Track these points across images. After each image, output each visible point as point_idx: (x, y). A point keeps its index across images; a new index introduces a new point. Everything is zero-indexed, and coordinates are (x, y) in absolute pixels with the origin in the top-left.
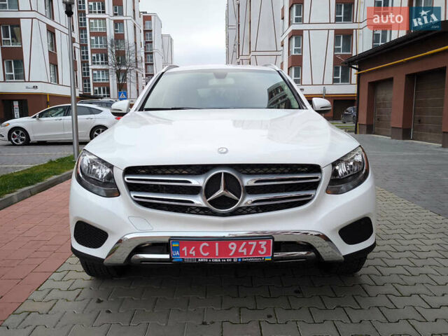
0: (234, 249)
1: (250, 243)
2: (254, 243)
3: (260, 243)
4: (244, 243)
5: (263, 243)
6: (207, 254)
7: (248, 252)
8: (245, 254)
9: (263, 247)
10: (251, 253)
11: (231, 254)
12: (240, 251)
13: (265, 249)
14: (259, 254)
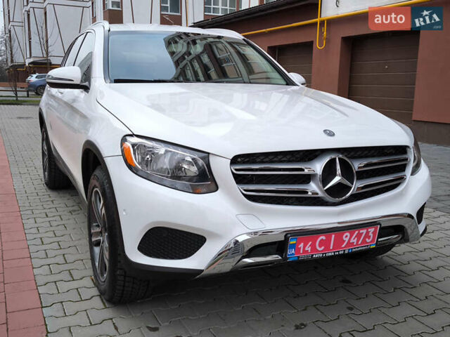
0: (347, 240)
1: (361, 231)
2: (364, 231)
4: (356, 232)
5: (372, 230)
6: (323, 248)
7: (358, 241)
8: (355, 244)
10: (360, 243)
11: (343, 246)
13: (371, 236)
14: (367, 243)
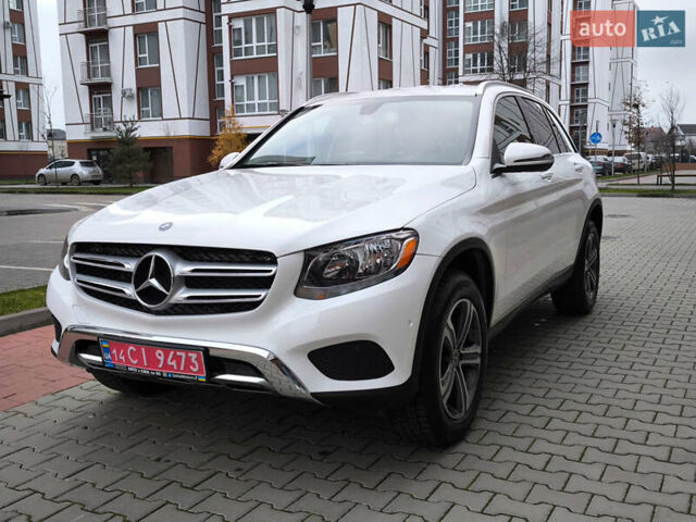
0: (162, 358)
1: (178, 353)
2: (183, 354)
3: (190, 355)
4: (172, 353)
5: (193, 356)
6: (136, 362)
7: (179, 365)
8: (175, 368)
9: (193, 360)
10: (182, 368)
11: (160, 366)
12: (169, 363)
13: (196, 363)
14: (191, 371)
